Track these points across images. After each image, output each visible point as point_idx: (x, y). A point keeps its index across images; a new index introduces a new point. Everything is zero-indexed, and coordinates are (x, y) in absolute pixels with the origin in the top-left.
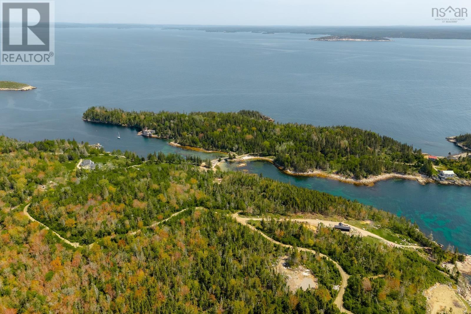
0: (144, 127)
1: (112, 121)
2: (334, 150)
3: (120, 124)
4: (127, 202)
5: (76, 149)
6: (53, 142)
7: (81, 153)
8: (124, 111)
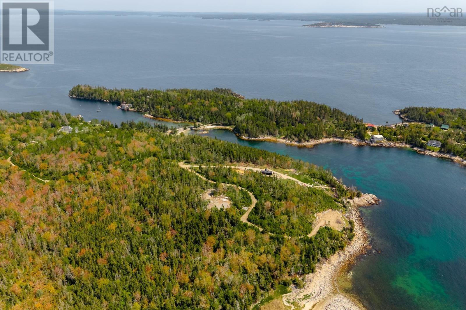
0: (122, 102)
1: (95, 98)
2: (286, 119)
3: (102, 99)
4: (92, 152)
5: (59, 118)
6: (39, 113)
7: (62, 121)
8: (107, 89)
